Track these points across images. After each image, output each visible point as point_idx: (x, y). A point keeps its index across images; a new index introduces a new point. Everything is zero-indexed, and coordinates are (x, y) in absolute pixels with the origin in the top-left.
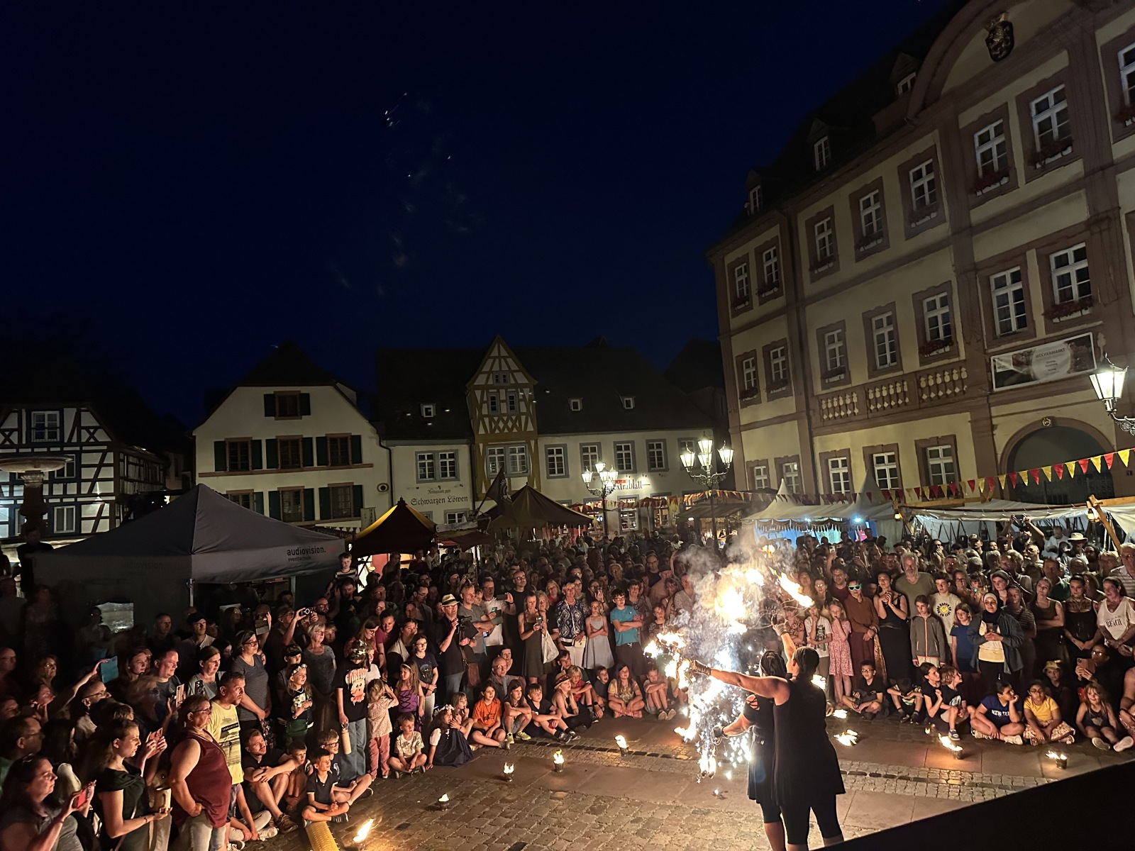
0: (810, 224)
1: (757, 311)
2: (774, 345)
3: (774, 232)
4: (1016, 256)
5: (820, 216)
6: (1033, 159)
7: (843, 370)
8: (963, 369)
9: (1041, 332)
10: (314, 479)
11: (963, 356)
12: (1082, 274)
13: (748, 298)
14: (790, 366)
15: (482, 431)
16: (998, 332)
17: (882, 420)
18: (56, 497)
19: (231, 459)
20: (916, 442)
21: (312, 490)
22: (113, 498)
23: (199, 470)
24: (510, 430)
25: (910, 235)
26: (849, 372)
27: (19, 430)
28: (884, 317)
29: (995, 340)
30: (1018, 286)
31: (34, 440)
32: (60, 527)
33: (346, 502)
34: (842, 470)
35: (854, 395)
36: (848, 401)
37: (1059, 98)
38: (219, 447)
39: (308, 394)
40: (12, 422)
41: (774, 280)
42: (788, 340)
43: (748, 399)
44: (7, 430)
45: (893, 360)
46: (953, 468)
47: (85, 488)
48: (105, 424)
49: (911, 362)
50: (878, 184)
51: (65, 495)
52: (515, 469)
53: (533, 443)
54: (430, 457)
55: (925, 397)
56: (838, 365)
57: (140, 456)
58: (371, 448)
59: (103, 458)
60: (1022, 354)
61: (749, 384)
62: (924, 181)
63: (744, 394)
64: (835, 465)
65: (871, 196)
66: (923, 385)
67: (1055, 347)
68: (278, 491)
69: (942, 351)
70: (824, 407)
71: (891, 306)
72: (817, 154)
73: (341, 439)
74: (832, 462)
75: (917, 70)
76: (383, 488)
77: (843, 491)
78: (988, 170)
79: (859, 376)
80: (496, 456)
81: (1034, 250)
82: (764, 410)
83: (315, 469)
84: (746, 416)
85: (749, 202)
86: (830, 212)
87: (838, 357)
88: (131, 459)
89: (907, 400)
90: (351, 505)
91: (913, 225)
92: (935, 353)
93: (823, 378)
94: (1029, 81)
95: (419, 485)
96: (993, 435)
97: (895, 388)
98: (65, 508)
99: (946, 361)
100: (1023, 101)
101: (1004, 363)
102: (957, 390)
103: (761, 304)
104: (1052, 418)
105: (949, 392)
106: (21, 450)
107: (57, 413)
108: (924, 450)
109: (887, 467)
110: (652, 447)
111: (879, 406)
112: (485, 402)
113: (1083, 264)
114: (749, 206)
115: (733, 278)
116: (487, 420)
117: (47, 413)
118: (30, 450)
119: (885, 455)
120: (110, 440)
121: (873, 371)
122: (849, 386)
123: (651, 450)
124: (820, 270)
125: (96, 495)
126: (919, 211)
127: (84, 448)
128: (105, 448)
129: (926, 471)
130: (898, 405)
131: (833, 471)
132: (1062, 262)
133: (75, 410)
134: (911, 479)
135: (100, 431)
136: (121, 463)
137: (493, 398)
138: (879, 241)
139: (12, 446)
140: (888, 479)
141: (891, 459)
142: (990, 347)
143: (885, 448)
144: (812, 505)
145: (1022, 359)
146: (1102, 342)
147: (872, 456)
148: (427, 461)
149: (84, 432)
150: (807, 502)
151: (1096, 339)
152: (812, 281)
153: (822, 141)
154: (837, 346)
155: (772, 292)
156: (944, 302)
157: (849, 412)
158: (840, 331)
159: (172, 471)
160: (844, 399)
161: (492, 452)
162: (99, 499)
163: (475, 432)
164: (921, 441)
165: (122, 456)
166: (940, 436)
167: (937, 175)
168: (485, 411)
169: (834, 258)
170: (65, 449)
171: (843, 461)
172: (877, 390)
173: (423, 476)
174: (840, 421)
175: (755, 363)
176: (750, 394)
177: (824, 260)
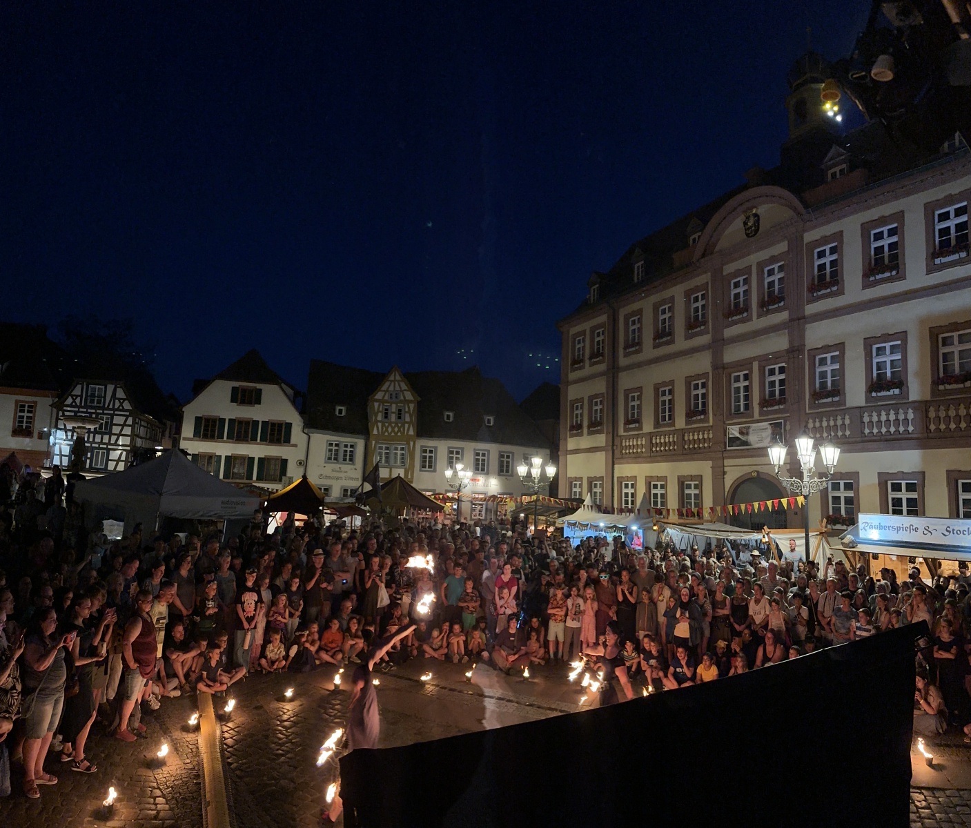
0: (627, 318)
1: (588, 370)
2: (596, 396)
3: (603, 318)
4: (746, 364)
5: (633, 314)
6: (763, 304)
7: (638, 421)
8: (711, 432)
9: (756, 416)
10: (256, 451)
11: (711, 424)
12: (782, 382)
13: (582, 361)
14: (605, 413)
15: (375, 432)
16: (733, 411)
17: (659, 459)
18: (96, 443)
19: (204, 430)
20: (679, 477)
21: (254, 458)
22: (129, 448)
23: (184, 434)
24: (396, 434)
25: (688, 337)
26: (642, 423)
27: (81, 396)
28: (667, 389)
29: (730, 416)
30: (747, 383)
31: (88, 404)
32: (96, 464)
33: (275, 470)
34: (630, 491)
35: (644, 439)
36: (639, 443)
37: (781, 268)
38: (198, 420)
39: (261, 390)
40: (77, 391)
41: (601, 351)
42: (605, 395)
43: (575, 432)
44: (75, 395)
45: (670, 419)
46: (699, 497)
47: (114, 438)
48: (130, 397)
49: (680, 422)
50: (672, 299)
51: (101, 443)
52: (396, 462)
53: (412, 443)
54: (337, 445)
55: (686, 447)
56: (636, 416)
57: (148, 422)
58: (297, 434)
59: (126, 421)
60: (745, 428)
61: (577, 421)
62: (699, 304)
63: (572, 428)
64: (627, 486)
65: (666, 307)
66: (686, 438)
67: (763, 426)
68: (231, 457)
69: (699, 418)
70: (624, 445)
71: (672, 383)
72: (636, 272)
73: (278, 424)
74: (625, 484)
75: (702, 230)
76: (300, 463)
77: (630, 506)
78: (737, 305)
79: (648, 427)
80: (384, 451)
81: (757, 362)
82: (585, 441)
83: (258, 444)
84: (572, 443)
85: (590, 294)
86: (640, 312)
87: (636, 411)
88: (143, 423)
89: (676, 447)
90: (278, 472)
91: (690, 332)
92: (695, 418)
93: (625, 424)
94: (764, 255)
95: (325, 465)
96: (724, 478)
97: (669, 438)
98: (101, 451)
99: (701, 425)
100: (761, 266)
101: (734, 431)
102: (706, 445)
103: (590, 366)
104: (758, 472)
105: (701, 446)
106: (81, 410)
107: (103, 387)
108: (683, 483)
109: (659, 491)
110: (503, 456)
111: (658, 449)
112: (380, 412)
113: (783, 377)
114: (590, 297)
115: (574, 346)
116: (380, 425)
117: (97, 386)
118: (85, 410)
119: (659, 483)
120: (131, 408)
121: (657, 425)
122: (641, 432)
123: (502, 459)
124: (630, 350)
125: (119, 445)
126: (694, 324)
127: (116, 413)
128: (128, 413)
129: (683, 498)
130: (670, 450)
131: (624, 491)
132: (772, 372)
133: (113, 386)
134: (673, 503)
135: (126, 402)
136: (136, 425)
137: (387, 410)
138: (669, 338)
139: (76, 406)
140: (659, 500)
141: (662, 486)
142: (728, 419)
143: (659, 479)
144: (609, 513)
145: (744, 431)
146: (788, 427)
147: (650, 483)
148: (334, 448)
149: (117, 401)
150: (606, 511)
151: (785, 425)
152: (625, 356)
153: (640, 264)
154: (636, 403)
155: (598, 359)
156: (704, 385)
157: (639, 450)
158: (639, 393)
159: (167, 433)
160: (637, 441)
161: (381, 448)
162: (120, 448)
163: (370, 431)
164: (681, 476)
165: (137, 420)
166: (693, 474)
167: (707, 301)
168: (379, 418)
169: (639, 344)
170: (105, 412)
171: (632, 484)
172: (658, 437)
173: (330, 458)
174: (633, 456)
175: (582, 408)
176: (577, 428)
177: (634, 344)
